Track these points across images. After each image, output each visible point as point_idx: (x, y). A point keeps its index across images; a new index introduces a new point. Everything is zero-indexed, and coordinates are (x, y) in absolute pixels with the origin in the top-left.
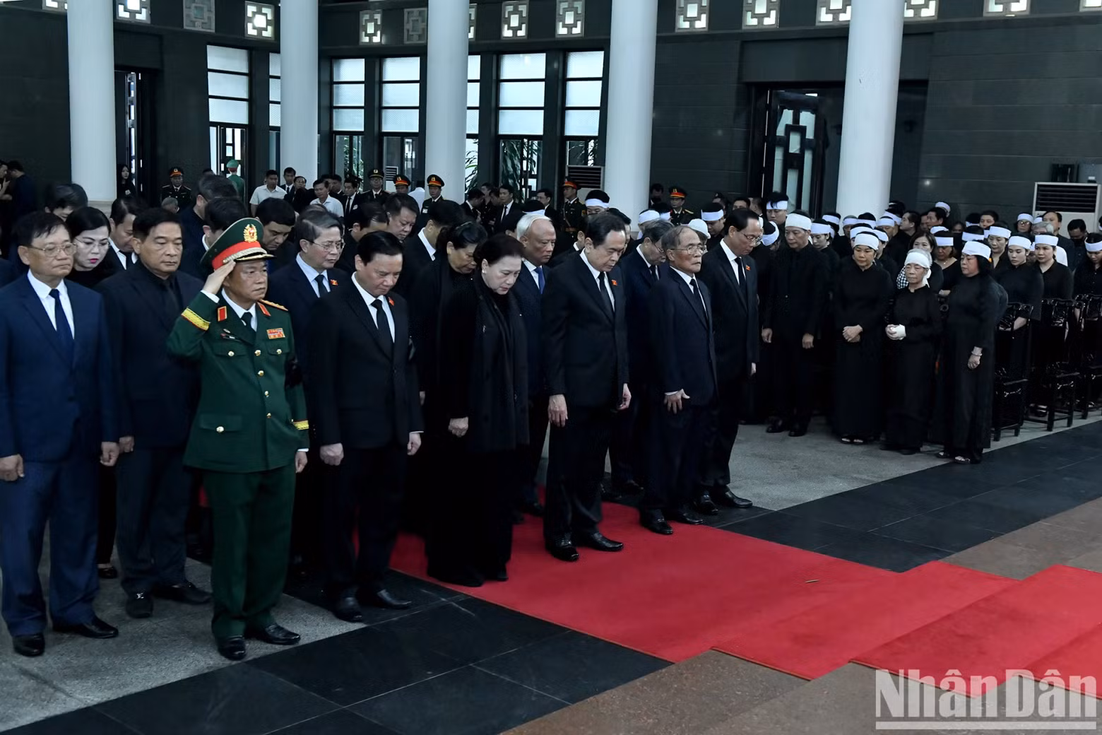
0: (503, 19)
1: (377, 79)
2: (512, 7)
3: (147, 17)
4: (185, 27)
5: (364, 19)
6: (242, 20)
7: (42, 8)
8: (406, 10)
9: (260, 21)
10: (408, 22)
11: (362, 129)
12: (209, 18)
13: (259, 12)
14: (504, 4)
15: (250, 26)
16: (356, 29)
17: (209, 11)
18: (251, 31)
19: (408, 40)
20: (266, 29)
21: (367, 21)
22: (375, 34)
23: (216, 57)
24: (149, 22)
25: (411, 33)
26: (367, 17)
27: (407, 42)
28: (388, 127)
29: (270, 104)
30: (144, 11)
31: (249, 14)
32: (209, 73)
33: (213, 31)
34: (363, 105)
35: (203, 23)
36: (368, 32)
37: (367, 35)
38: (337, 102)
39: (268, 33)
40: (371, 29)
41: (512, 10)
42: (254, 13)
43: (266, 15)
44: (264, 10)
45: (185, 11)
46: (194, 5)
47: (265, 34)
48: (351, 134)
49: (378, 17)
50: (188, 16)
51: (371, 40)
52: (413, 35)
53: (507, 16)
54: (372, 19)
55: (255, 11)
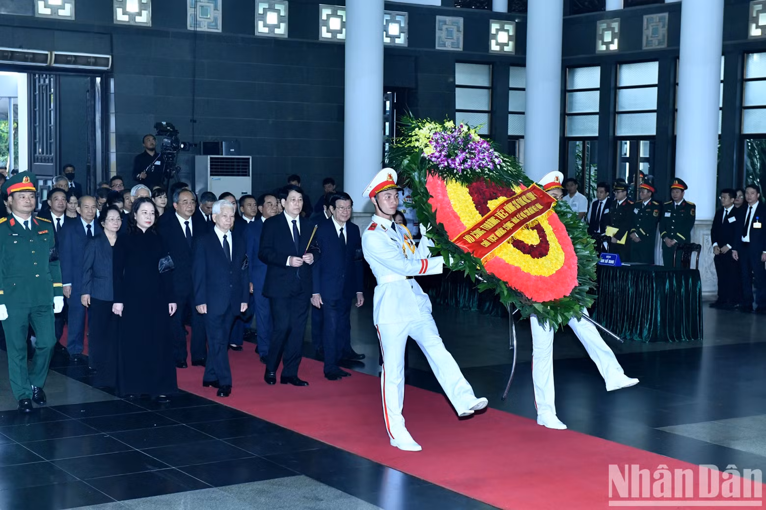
0: (750, 18)
1: (613, 85)
2: (761, 5)
3: (405, 42)
4: (437, 48)
5: (601, 28)
6: (486, 37)
7: (318, 39)
8: (645, 17)
9: (503, 37)
10: (648, 28)
11: (597, 135)
12: (458, 39)
13: (502, 29)
14: (751, 3)
15: (493, 42)
16: (593, 37)
17: (458, 31)
18: (494, 47)
19: (646, 46)
20: (507, 45)
21: (604, 30)
22: (612, 42)
23: (463, 75)
24: (406, 45)
25: (650, 39)
26: (604, 26)
27: (645, 48)
28: (621, 132)
29: (509, 115)
30: (402, 35)
31: (493, 31)
32: (457, 89)
33: (461, 49)
34: (598, 111)
35: (452, 43)
36: (605, 41)
37: (604, 43)
38: (571, 109)
39: (509, 48)
40: (608, 37)
41: (761, 8)
42: (497, 30)
43: (507, 31)
44: (507, 27)
45: (438, 33)
46: (444, 27)
47: (506, 49)
48: (583, 139)
49: (616, 25)
50: (440, 37)
51: (608, 48)
52: (652, 41)
53: (755, 15)
54: (609, 28)
55: (498, 28)
